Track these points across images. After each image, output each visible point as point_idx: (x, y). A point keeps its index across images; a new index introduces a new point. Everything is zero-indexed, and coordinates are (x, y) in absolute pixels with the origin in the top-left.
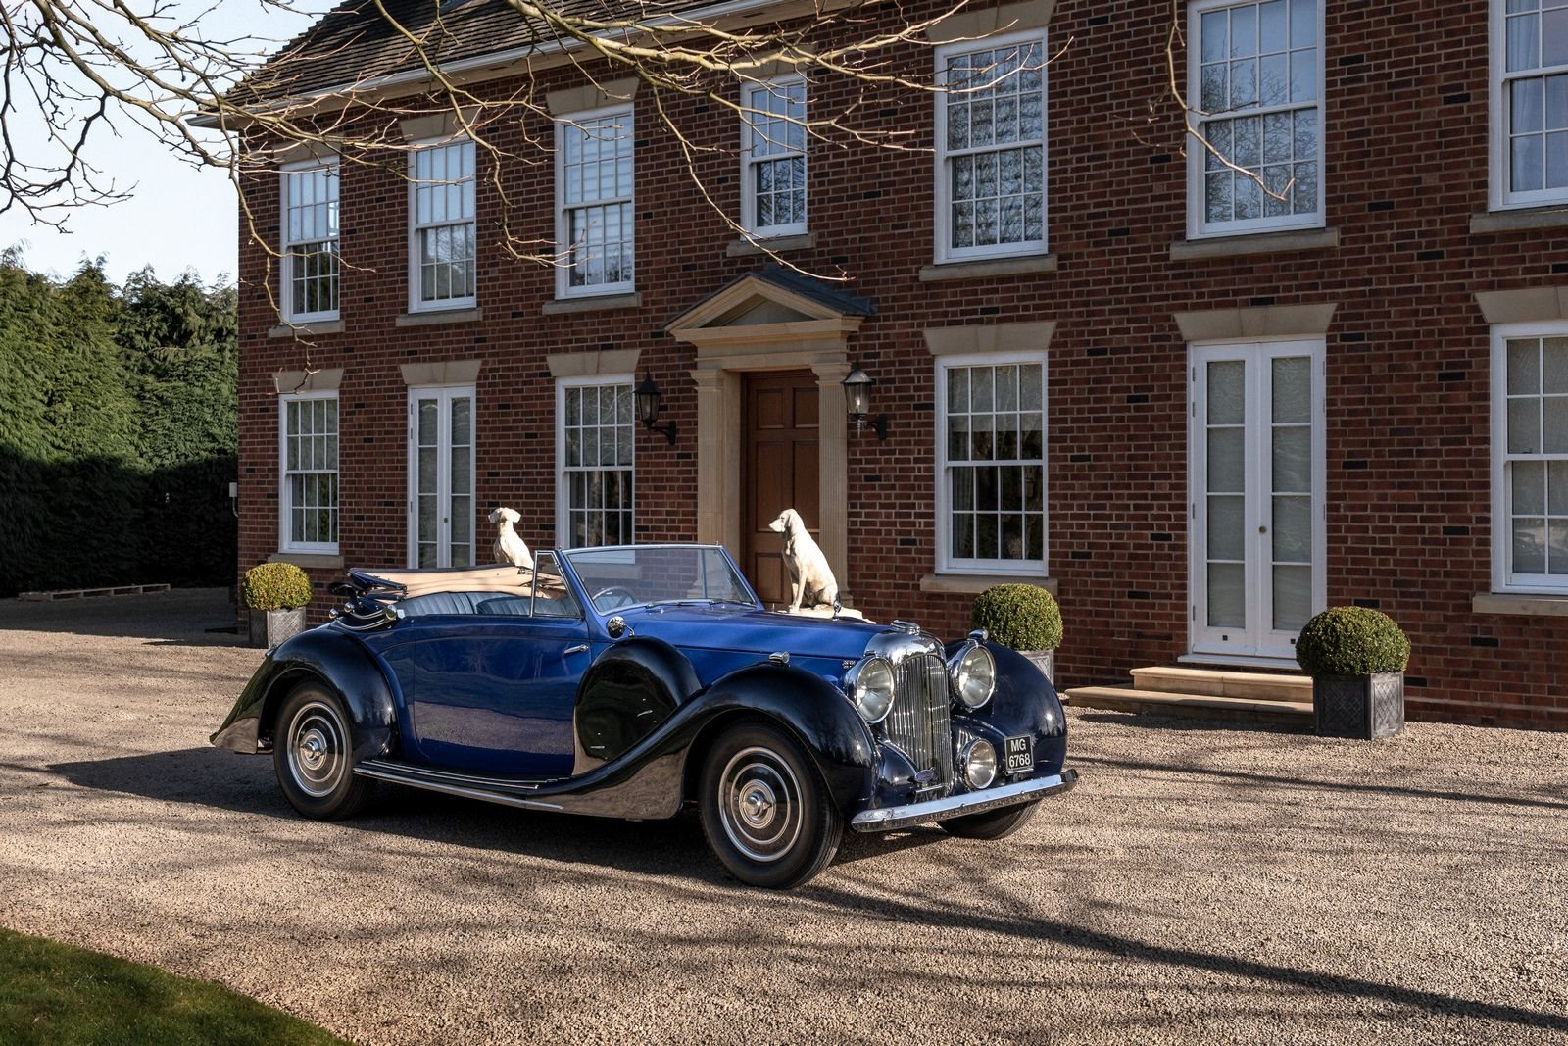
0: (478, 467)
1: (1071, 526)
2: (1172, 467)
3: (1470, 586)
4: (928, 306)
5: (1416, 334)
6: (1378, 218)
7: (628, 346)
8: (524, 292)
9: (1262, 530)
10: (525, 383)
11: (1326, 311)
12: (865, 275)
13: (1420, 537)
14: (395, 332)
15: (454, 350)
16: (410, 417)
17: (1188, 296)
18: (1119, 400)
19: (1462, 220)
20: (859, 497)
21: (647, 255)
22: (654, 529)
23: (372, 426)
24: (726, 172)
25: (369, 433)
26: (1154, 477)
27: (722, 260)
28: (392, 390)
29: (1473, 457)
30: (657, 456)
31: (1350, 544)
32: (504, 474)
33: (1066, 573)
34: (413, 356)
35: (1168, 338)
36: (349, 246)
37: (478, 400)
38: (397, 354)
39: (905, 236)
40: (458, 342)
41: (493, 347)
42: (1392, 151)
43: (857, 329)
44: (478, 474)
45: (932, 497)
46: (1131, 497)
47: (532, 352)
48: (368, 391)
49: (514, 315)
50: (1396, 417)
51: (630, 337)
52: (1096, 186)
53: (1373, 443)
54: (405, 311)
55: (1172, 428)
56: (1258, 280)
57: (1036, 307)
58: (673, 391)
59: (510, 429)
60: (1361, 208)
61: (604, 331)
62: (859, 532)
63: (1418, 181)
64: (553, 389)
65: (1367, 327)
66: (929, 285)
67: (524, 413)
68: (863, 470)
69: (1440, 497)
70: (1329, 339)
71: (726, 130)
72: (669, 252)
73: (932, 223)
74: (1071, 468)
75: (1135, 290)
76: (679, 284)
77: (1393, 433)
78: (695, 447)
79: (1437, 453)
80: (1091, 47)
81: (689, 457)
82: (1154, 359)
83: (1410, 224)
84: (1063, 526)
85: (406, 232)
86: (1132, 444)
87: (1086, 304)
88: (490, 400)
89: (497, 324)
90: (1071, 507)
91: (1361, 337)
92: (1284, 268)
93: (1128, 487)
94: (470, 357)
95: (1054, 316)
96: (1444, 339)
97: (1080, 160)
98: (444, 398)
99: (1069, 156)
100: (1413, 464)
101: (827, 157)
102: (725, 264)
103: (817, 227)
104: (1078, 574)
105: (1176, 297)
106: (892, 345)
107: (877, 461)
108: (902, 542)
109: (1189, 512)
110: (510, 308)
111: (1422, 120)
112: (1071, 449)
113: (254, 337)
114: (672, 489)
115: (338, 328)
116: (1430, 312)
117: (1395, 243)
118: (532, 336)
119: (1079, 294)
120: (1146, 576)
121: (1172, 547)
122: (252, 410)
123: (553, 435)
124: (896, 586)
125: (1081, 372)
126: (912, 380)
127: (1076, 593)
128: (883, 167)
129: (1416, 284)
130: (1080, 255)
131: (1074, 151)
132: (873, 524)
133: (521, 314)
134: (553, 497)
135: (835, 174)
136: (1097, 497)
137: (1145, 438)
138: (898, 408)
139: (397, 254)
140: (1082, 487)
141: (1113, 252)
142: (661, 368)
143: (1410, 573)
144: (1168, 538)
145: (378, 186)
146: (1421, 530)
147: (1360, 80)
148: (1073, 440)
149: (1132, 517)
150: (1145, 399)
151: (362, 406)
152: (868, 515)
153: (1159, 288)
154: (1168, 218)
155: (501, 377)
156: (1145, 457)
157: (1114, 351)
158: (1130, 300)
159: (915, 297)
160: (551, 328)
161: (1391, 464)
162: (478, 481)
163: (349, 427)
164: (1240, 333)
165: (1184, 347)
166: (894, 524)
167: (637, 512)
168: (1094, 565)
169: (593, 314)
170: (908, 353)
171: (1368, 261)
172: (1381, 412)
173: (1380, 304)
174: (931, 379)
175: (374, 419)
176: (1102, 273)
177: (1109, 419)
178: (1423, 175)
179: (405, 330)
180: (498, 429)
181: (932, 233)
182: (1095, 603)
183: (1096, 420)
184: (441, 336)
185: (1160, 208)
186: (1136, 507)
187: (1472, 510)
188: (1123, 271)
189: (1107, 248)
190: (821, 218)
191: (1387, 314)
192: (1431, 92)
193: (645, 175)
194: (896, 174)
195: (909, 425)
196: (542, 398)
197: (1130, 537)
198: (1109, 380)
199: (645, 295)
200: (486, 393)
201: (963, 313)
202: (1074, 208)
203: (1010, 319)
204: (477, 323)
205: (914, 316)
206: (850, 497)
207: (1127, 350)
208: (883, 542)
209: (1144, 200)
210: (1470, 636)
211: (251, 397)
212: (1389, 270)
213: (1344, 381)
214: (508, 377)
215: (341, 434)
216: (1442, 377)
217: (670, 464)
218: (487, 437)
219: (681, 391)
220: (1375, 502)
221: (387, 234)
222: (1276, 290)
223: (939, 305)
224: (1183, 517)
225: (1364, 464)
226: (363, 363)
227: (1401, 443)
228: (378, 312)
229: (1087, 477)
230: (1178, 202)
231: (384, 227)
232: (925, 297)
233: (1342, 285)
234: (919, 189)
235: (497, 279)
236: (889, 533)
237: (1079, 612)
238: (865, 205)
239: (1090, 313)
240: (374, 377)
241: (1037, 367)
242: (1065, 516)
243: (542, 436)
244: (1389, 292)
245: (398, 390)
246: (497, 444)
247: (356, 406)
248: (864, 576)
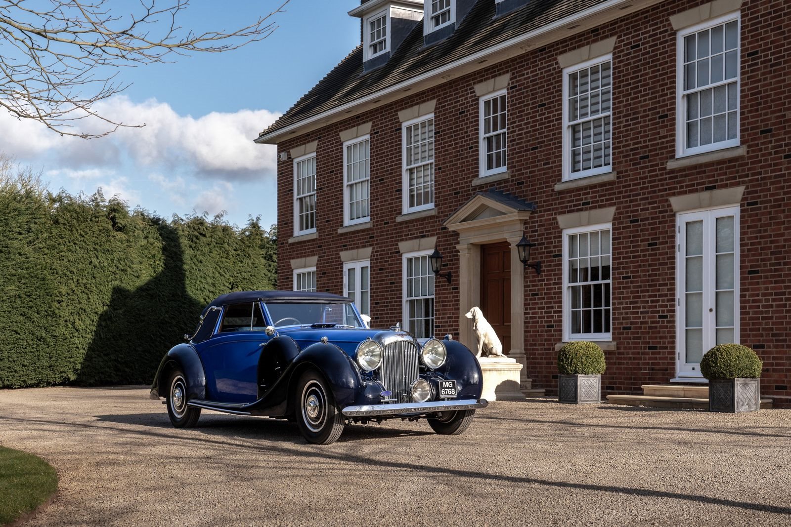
0: (371, 300)
1: (622, 313)
2: (668, 279)
4: (559, 204)
5: (783, 199)
6: (765, 138)
7: (432, 235)
8: (389, 212)
9: (711, 310)
10: (389, 257)
11: (740, 190)
12: (531, 190)
13: (784, 309)
14: (338, 236)
15: (361, 243)
16: (344, 277)
17: (675, 188)
18: (644, 246)
20: (529, 304)
21: (439, 189)
22: (443, 326)
23: (328, 283)
24: (472, 143)
25: (328, 287)
26: (660, 285)
27: (471, 188)
28: (336, 265)
30: (444, 290)
31: (751, 315)
32: (382, 303)
33: (620, 338)
34: (345, 248)
35: (666, 211)
36: (320, 196)
37: (371, 267)
38: (339, 247)
39: (549, 168)
40: (363, 239)
41: (377, 240)
42: (772, 101)
43: (528, 218)
44: (371, 304)
45: (561, 302)
46: (650, 296)
47: (392, 241)
48: (328, 266)
49: (386, 224)
50: (773, 245)
51: (433, 230)
52: (634, 134)
53: (762, 260)
54: (342, 225)
55: (668, 258)
56: (708, 177)
57: (607, 200)
58: (450, 256)
59: (383, 280)
60: (757, 133)
61: (422, 228)
62: (529, 322)
63: (784, 116)
64: (401, 259)
65: (759, 197)
66: (560, 192)
67: (390, 272)
68: (531, 290)
70: (742, 206)
71: (472, 122)
72: (449, 186)
73: (561, 161)
74: (622, 283)
75: (652, 187)
76: (452, 202)
77: (772, 253)
78: (458, 284)
80: (632, 61)
81: (456, 289)
82: (660, 223)
83: (780, 140)
84: (619, 314)
85: (342, 186)
86: (650, 268)
87: (629, 196)
88: (376, 267)
89: (378, 229)
90: (622, 303)
91: (756, 203)
92: (721, 169)
93: (648, 291)
94: (368, 246)
95: (614, 204)
97: (627, 121)
98: (358, 266)
99: (622, 119)
100: (781, 270)
101: (515, 131)
102: (472, 190)
103: (511, 167)
104: (625, 338)
105: (670, 189)
106: (543, 225)
107: (537, 285)
108: (548, 326)
109: (677, 303)
110: (383, 220)
111: (786, 83)
112: (622, 273)
113: (283, 243)
114: (450, 306)
115: (315, 237)
116: (789, 187)
117: (773, 151)
118: (392, 234)
119: (626, 191)
120: (656, 338)
121: (668, 322)
122: (283, 279)
123: (401, 282)
124: (545, 349)
125: (627, 232)
126: (552, 243)
127: (625, 348)
128: (539, 134)
129: (783, 172)
130: (626, 171)
131: (624, 117)
132: (535, 318)
133: (388, 223)
134: (401, 313)
135: (519, 139)
136: (634, 297)
137: (655, 265)
138: (546, 257)
139: (338, 198)
140: (627, 293)
141: (642, 168)
142: (445, 245)
143: (780, 329)
144: (666, 317)
145: (332, 165)
146: (785, 306)
147: (757, 64)
148: (623, 268)
149: (650, 307)
150: (656, 244)
151: (325, 273)
152: (533, 313)
153: (662, 185)
154: (666, 147)
155: (380, 255)
156: (656, 275)
157: (642, 220)
158: (649, 193)
159: (553, 200)
160: (400, 228)
161: (771, 271)
162: (371, 307)
163: (320, 284)
164: (699, 206)
165: (674, 215)
166: (544, 317)
167: (436, 318)
168: (633, 333)
169: (417, 220)
170: (550, 229)
171: (760, 161)
172: (766, 243)
173: (766, 184)
174: (561, 242)
175: (330, 280)
176: (636, 179)
177: (639, 256)
179: (342, 235)
180: (378, 281)
181: (561, 166)
182: (633, 353)
183: (634, 257)
184: (356, 237)
185: (663, 143)
186: (652, 301)
188: (646, 177)
189: (639, 166)
190: (513, 163)
191: (769, 190)
192: (790, 66)
193: (439, 149)
194: (545, 137)
195: (550, 266)
196: (396, 264)
197: (649, 317)
198: (639, 236)
199: (439, 209)
200: (374, 263)
201: (575, 206)
202: (624, 146)
203: (595, 207)
204: (370, 229)
205: (553, 209)
206: (525, 304)
207: (647, 219)
208: (540, 327)
209: (655, 139)
211: (283, 273)
212: (770, 166)
213: (749, 227)
214: (382, 254)
215: (317, 288)
217: (449, 293)
218: (374, 285)
219: (454, 256)
220: (763, 292)
221: (335, 188)
222: (716, 181)
223: (563, 203)
224: (674, 306)
225: (757, 272)
226: (325, 253)
227: (776, 259)
228: (331, 227)
229: (629, 288)
230: (671, 138)
231: (333, 185)
232: (557, 199)
233: (747, 176)
234: (555, 144)
235: (378, 206)
236: (542, 322)
237: (625, 359)
238: (531, 154)
239: (631, 201)
240: (329, 259)
241: (609, 231)
242: (619, 309)
243: (397, 283)
244: (770, 177)
245: (339, 264)
246: (378, 288)
247: (323, 274)
248: (531, 345)
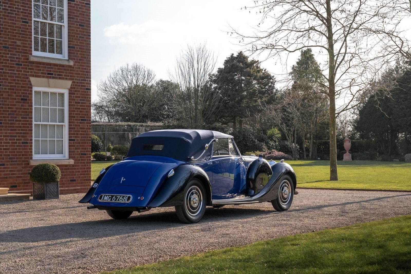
3: (28, 158)
5: (15, 87)
6: (5, 50)
13: (16, 145)
19: (26, 56)
29: (29, 122)
42: (9, 32)
50: (10, 110)
53: (4, 117)
65: (2, 82)
69: (21, 133)
77: (9, 114)
79: (20, 121)
83: (14, 55)
96: (22, 89)
100: (14, 124)
111: (17, 25)
116: (19, 81)
117: (10, 59)
129: (15, 72)
143: (13, 155)
146: (16, 143)
161: (8, 123)
172: (6, 108)
173: (6, 76)
178: (17, 41)
187: (29, 137)
191: (8, 79)
192: (19, 18)
210: (28, 172)
212: (8, 67)
216: (22, 99)
220: (4, 134)
225: (1, 123)
227: (11, 117)
244: (8, 73)
